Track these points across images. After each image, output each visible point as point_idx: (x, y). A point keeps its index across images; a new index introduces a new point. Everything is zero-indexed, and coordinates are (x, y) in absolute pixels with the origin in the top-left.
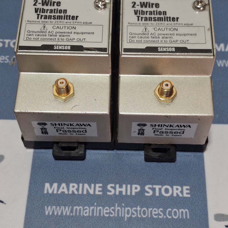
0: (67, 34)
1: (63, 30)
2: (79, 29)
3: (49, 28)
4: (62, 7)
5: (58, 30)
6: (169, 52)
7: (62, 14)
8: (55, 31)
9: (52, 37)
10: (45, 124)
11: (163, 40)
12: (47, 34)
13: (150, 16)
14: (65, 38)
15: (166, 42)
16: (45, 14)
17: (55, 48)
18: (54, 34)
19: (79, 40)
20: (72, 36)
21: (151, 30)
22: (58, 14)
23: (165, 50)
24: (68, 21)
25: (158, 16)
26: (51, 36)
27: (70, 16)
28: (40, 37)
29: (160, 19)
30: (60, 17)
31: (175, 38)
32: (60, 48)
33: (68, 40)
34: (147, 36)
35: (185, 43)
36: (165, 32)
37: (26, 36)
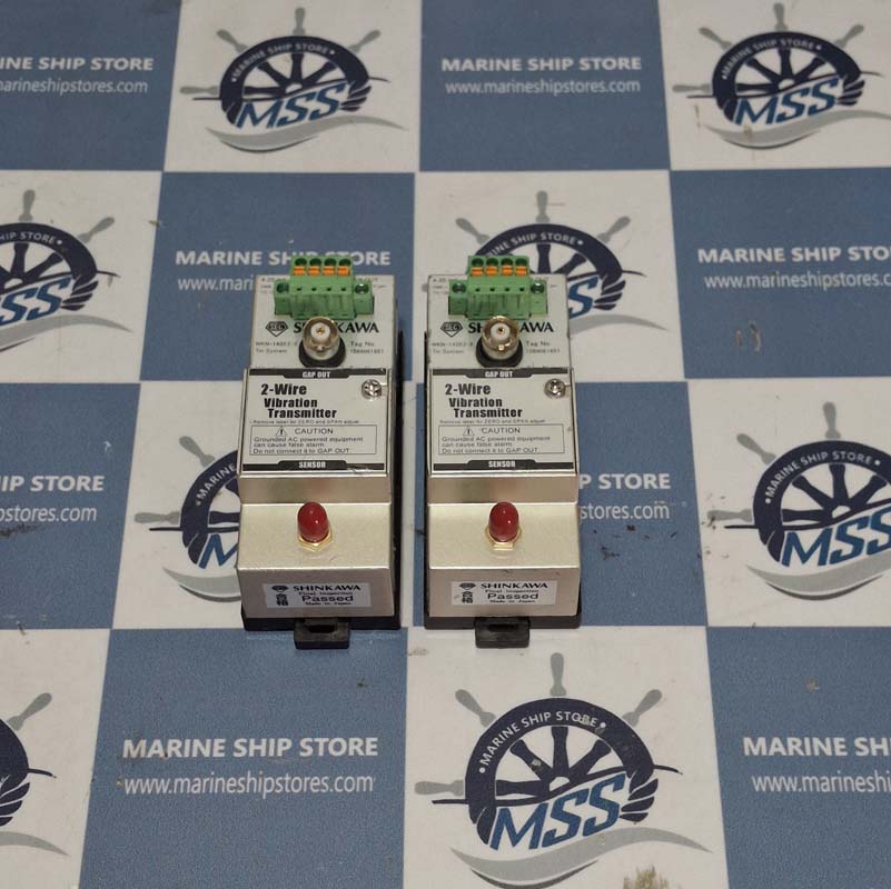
0: (319, 442)
1: (312, 436)
2: (339, 432)
3: (290, 432)
4: (308, 397)
5: (305, 436)
6: (506, 468)
7: (310, 408)
8: (299, 437)
9: (296, 448)
10: (285, 588)
11: (496, 448)
12: (287, 442)
13: (476, 408)
14: (316, 449)
15: (501, 452)
16: (282, 408)
17: (301, 466)
18: (299, 442)
19: (339, 451)
20: (328, 445)
21: (476, 431)
22: (304, 408)
23: (499, 464)
24: (320, 419)
25: (489, 408)
26: (293, 445)
27: (322, 411)
28: (276, 449)
29: (491, 414)
30: (306, 414)
31: (516, 444)
32: (309, 465)
33: (321, 452)
34: (471, 443)
35: (531, 453)
36: (500, 435)
37: (253, 448)
